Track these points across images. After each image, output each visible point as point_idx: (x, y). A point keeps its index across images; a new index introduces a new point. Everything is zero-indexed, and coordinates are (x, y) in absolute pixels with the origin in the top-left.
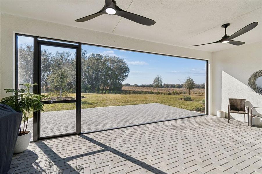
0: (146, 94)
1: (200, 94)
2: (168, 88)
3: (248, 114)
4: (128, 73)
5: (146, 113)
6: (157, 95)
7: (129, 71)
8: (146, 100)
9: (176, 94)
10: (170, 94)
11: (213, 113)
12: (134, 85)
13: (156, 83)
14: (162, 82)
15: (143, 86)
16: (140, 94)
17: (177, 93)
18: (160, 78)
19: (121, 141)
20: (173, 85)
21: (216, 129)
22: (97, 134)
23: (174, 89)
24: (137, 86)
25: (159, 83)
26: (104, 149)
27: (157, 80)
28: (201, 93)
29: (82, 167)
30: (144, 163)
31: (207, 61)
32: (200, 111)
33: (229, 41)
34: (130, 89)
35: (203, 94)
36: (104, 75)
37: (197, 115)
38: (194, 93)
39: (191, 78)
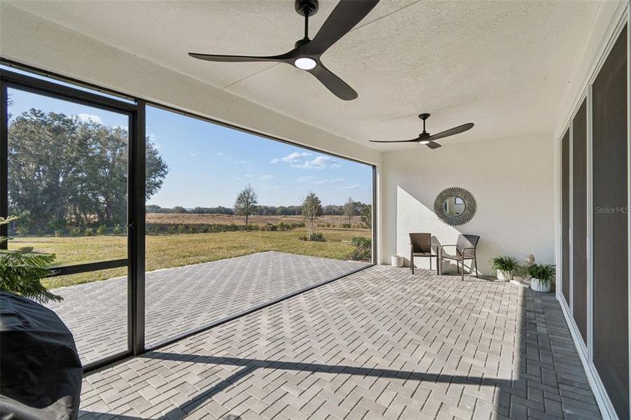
0: (220, 231)
1: (329, 226)
2: (261, 214)
3: (437, 256)
4: (163, 176)
5: (265, 274)
6: (246, 233)
7: (166, 173)
8: (243, 247)
9: (285, 229)
10: (274, 229)
11: (383, 260)
12: (172, 208)
13: (242, 206)
14: (255, 202)
15: (200, 211)
16: (205, 231)
17: (288, 227)
18: (251, 194)
19: (268, 343)
20: (272, 208)
21: (406, 287)
22: (191, 342)
23: (274, 217)
24: (183, 211)
25: (248, 203)
26: (243, 367)
27: (245, 197)
28: (332, 226)
29: (234, 416)
30: (346, 367)
31: (374, 167)
32: (361, 259)
33: (427, 142)
34: (166, 220)
35: (334, 226)
36: (82, 180)
37: (361, 267)
38: (319, 226)
39: (314, 195)
